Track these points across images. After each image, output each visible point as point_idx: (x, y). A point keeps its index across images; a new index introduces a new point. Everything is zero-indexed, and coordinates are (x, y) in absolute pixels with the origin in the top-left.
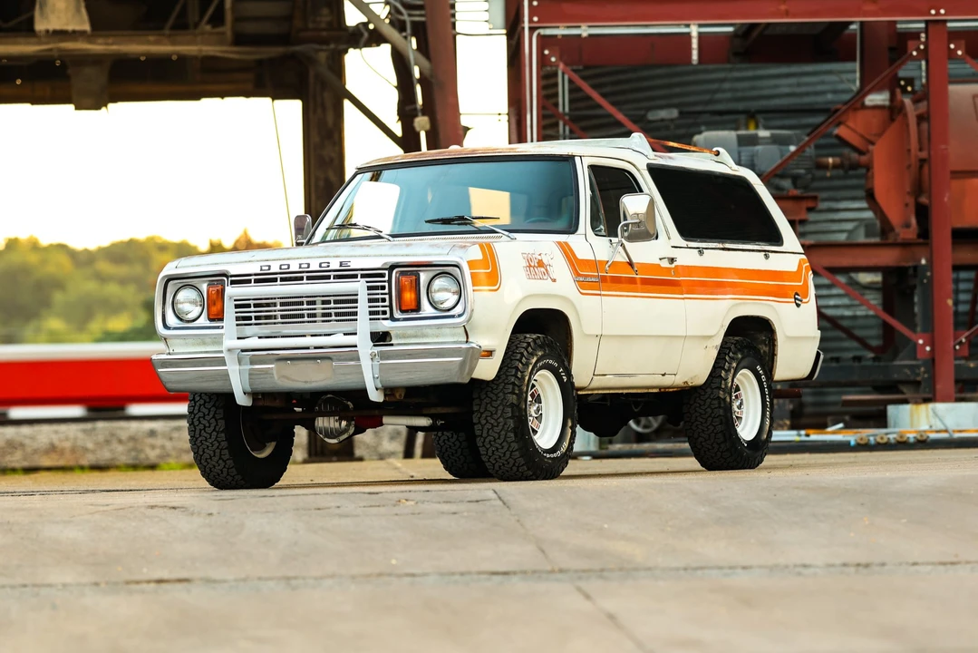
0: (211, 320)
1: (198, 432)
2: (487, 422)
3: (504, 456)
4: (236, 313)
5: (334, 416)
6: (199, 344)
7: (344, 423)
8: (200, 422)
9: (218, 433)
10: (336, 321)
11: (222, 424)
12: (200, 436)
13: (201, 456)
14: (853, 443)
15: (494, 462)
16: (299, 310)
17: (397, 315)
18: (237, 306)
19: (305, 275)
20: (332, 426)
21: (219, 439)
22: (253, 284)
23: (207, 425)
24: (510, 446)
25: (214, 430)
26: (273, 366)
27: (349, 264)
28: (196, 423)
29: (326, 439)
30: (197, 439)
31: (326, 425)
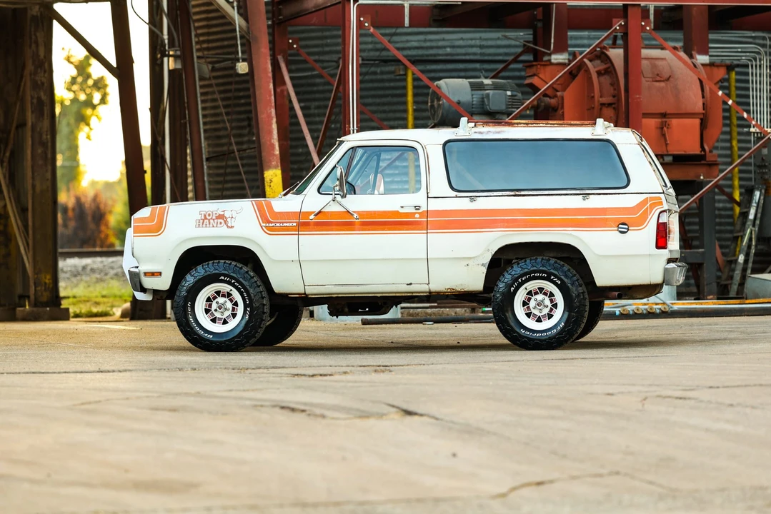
14: (617, 313)
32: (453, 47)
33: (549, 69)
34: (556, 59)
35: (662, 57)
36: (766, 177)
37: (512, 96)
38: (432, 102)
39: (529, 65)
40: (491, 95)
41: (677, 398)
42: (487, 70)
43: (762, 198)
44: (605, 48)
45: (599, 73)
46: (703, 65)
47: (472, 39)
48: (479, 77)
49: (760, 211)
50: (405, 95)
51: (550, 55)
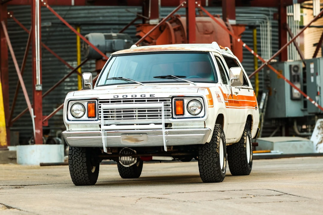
0: (89, 117)
1: (74, 162)
2: (205, 159)
3: (211, 173)
4: (104, 114)
5: (129, 156)
6: (84, 127)
7: (133, 159)
8: (75, 159)
9: (83, 163)
10: (148, 118)
11: (85, 159)
12: (75, 164)
13: (74, 172)
15: (205, 175)
16: (132, 114)
17: (174, 117)
18: (104, 112)
19: (134, 100)
20: (128, 160)
21: (84, 166)
22: (110, 103)
23: (78, 160)
24: (214, 169)
25: (82, 162)
26: (120, 136)
27: (154, 96)
28: (73, 159)
29: (124, 165)
30: (73, 165)
31: (126, 159)
32: (103, 16)
33: (148, 27)
34: (152, 22)
35: (209, 21)
36: (269, 85)
37: (128, 42)
38: (85, 45)
39: (138, 26)
40: (115, 42)
41: (158, 198)
42: (114, 29)
43: (267, 97)
44: (178, 16)
45: (175, 30)
46: (232, 25)
47: (113, 12)
48: (110, 32)
49: (266, 104)
50: (76, 43)
51: (149, 20)
